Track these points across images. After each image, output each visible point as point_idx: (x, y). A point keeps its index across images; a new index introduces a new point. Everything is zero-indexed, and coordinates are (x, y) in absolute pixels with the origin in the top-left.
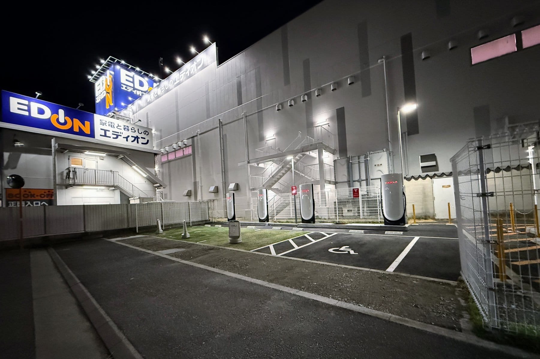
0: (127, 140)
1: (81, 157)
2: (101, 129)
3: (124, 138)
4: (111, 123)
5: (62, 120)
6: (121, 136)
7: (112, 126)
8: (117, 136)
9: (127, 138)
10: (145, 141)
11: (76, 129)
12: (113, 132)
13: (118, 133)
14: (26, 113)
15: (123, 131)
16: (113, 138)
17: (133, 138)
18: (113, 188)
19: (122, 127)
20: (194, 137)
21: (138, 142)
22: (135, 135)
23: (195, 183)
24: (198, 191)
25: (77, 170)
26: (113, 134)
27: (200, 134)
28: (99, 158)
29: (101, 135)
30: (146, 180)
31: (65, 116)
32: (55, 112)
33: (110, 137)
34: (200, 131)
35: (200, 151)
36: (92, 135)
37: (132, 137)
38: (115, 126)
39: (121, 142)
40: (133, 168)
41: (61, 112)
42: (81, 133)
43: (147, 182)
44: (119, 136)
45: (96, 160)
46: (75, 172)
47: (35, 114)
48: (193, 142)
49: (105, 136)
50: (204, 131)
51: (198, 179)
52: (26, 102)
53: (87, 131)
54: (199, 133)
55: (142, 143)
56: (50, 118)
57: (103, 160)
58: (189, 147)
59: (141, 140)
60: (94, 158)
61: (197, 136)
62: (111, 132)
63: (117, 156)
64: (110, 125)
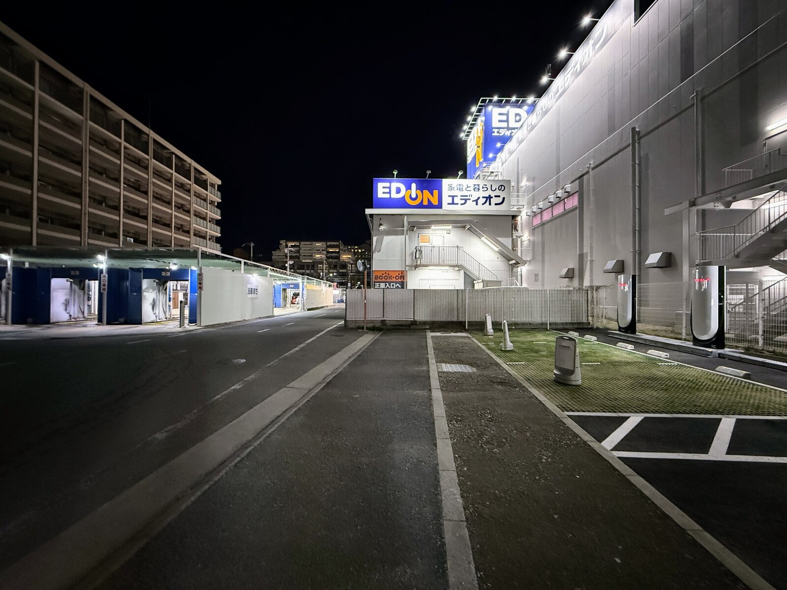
0: (477, 204)
1: (429, 234)
2: (449, 196)
3: (473, 201)
4: (460, 185)
5: (414, 196)
6: (470, 199)
7: (461, 189)
8: (466, 200)
9: (476, 201)
10: (499, 200)
11: (425, 203)
12: (461, 196)
13: (467, 196)
14: (387, 196)
15: (472, 192)
16: (461, 204)
17: (485, 199)
18: (457, 269)
19: (472, 188)
20: (582, 176)
21: (490, 204)
22: (487, 194)
23: (581, 257)
24: (585, 271)
25: (423, 249)
26: (461, 199)
27: (593, 169)
28: (445, 232)
29: (448, 204)
30: (499, 255)
31: (416, 190)
32: (409, 188)
33: (458, 204)
34: (594, 162)
35: (592, 199)
36: (440, 206)
37: (483, 197)
38: (464, 189)
39: (470, 208)
40: (482, 241)
41: (414, 186)
42: (430, 206)
43: (501, 258)
44: (468, 201)
45: (443, 235)
46: (421, 252)
47: (394, 195)
48: (581, 185)
49: (453, 203)
50: (602, 160)
51: (586, 250)
52: (387, 185)
53: (435, 202)
54: (592, 166)
55: (496, 204)
56: (404, 196)
57: (449, 233)
58: (574, 195)
59: (494, 200)
60: (441, 232)
61: (588, 172)
62: (459, 197)
63: (464, 227)
64: (458, 189)
